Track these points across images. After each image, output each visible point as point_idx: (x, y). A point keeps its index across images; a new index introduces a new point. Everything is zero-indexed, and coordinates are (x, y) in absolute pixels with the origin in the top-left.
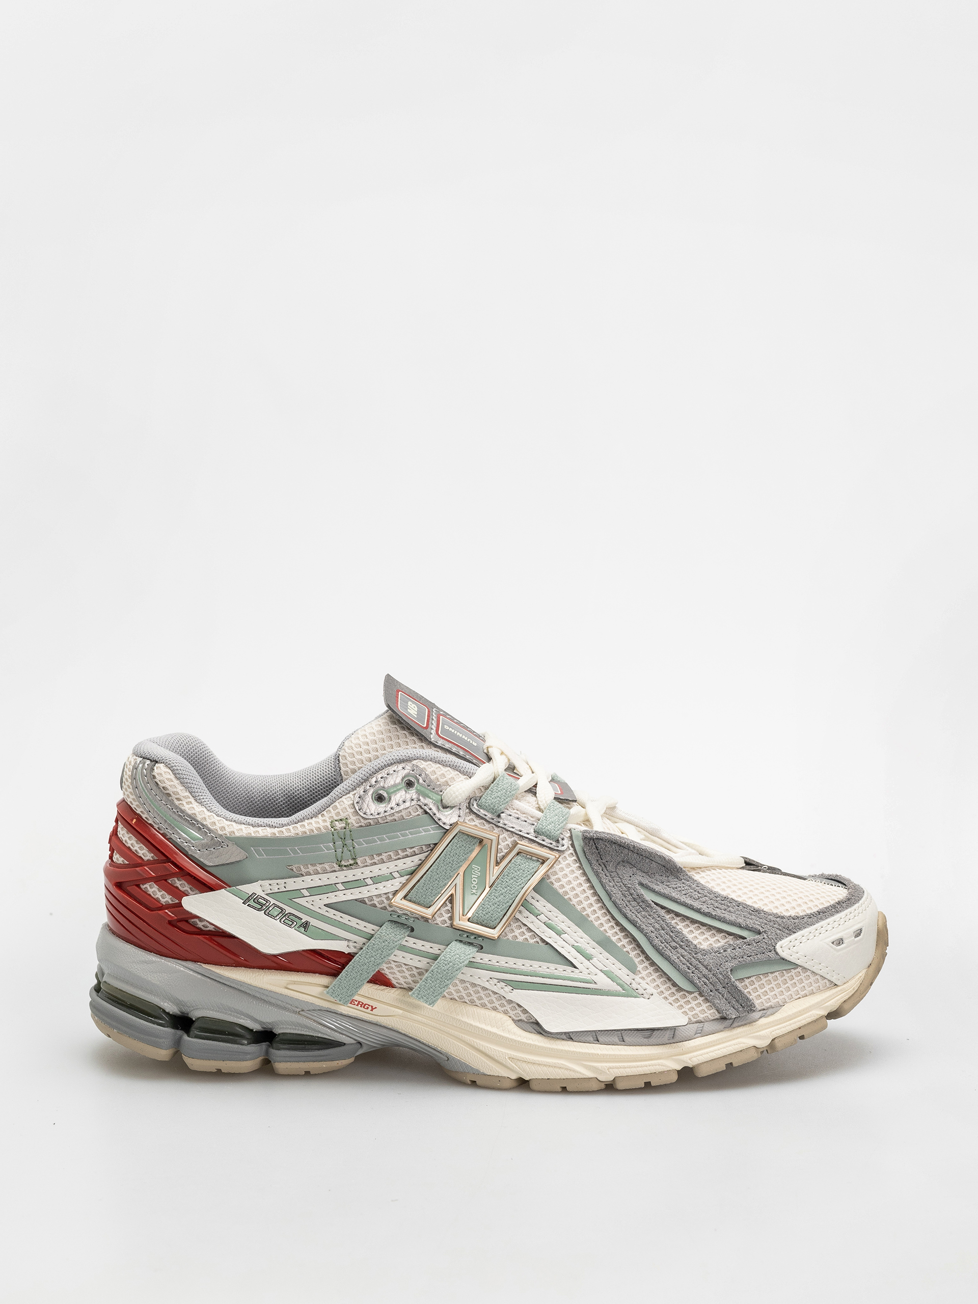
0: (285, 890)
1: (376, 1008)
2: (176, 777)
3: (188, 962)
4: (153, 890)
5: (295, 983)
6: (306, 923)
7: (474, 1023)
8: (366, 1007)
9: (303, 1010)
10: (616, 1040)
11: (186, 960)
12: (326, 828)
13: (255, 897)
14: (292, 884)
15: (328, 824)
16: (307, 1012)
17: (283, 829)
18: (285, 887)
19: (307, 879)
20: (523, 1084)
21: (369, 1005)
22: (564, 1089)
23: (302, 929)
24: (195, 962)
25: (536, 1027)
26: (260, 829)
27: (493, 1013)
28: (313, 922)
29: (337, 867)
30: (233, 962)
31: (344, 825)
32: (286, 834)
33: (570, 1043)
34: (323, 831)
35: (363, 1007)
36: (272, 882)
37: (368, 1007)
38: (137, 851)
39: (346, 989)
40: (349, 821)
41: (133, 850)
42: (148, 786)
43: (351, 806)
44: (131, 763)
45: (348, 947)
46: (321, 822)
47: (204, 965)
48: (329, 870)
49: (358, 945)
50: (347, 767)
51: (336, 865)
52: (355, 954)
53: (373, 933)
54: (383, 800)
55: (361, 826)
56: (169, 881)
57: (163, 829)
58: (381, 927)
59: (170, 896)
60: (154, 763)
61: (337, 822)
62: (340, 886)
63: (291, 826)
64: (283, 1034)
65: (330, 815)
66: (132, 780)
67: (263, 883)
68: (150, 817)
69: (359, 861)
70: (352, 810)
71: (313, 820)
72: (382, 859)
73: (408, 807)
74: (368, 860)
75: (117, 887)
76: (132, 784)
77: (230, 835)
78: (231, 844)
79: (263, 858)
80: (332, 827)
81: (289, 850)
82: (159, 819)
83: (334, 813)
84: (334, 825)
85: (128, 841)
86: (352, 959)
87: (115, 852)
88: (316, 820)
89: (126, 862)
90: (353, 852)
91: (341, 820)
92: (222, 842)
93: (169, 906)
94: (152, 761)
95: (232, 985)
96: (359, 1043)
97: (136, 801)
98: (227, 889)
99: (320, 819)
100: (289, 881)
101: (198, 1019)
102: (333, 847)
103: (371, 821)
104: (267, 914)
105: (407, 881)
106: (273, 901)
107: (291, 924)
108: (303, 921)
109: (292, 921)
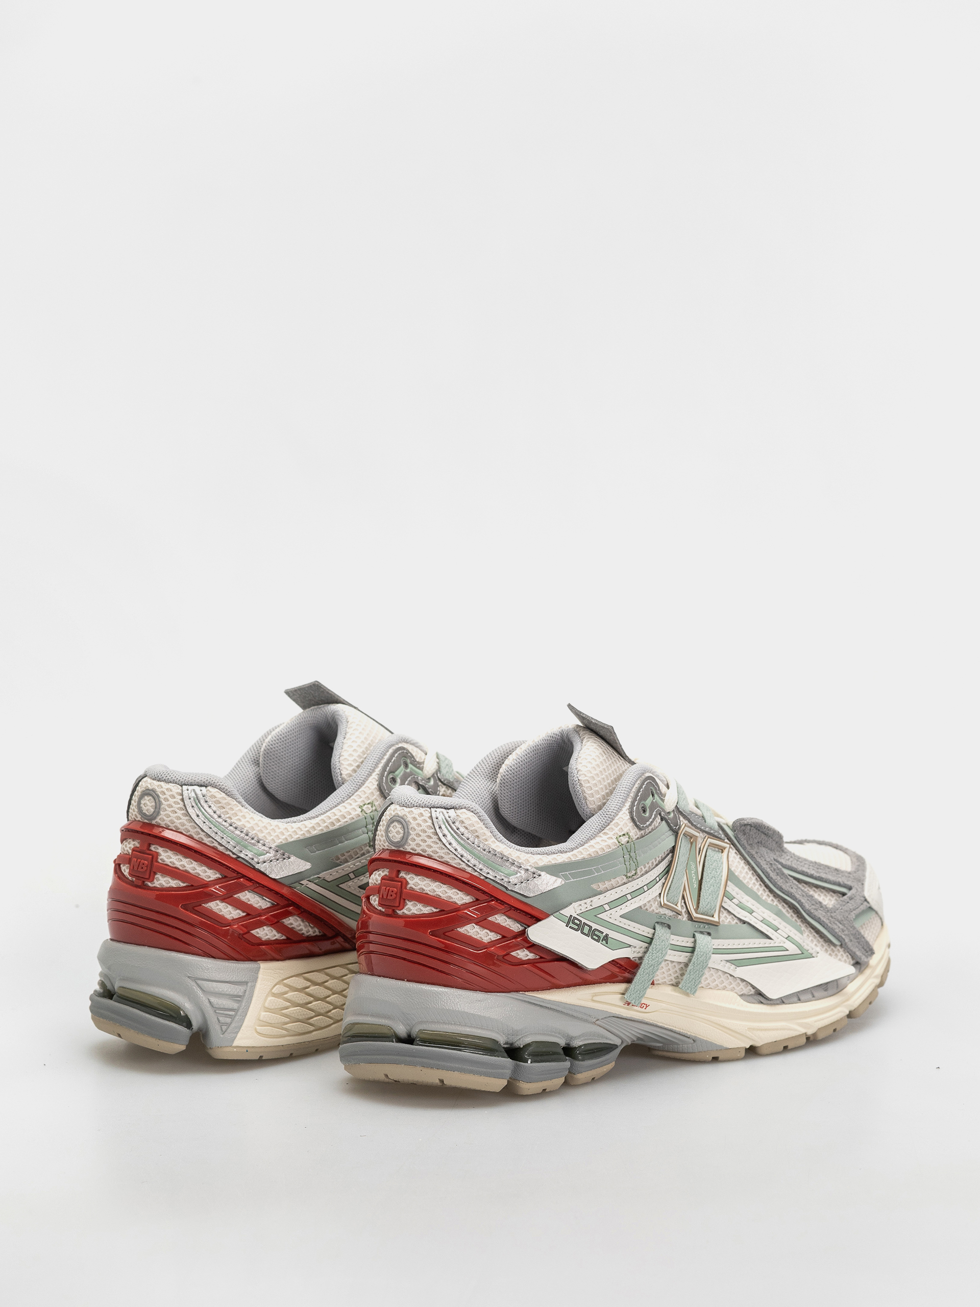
0: (592, 908)
1: (649, 1006)
3: (511, 993)
4: (473, 931)
6: (607, 937)
7: (719, 1004)
9: (598, 1020)
10: (810, 996)
11: (509, 991)
12: (614, 843)
13: (572, 919)
14: (597, 901)
15: (615, 840)
16: (602, 1020)
17: (575, 852)
18: (591, 905)
19: (607, 894)
20: (752, 1052)
21: (645, 1004)
22: (786, 1049)
23: (605, 942)
25: (760, 996)
27: (724, 992)
28: (612, 934)
29: (625, 880)
31: (627, 839)
32: (580, 857)
33: (784, 1006)
34: (613, 847)
35: (641, 1007)
36: (582, 902)
37: (643, 1006)
38: (450, 897)
39: (639, 992)
40: (630, 834)
41: (443, 896)
42: (459, 832)
43: (630, 821)
44: (421, 815)
45: (632, 952)
46: (608, 840)
47: (526, 993)
48: (621, 883)
49: (643, 950)
50: (591, 789)
51: (625, 878)
52: (641, 958)
53: (650, 936)
54: (644, 811)
55: (638, 838)
56: (489, 919)
57: (478, 870)
58: (654, 929)
59: (493, 933)
60: (453, 810)
61: (621, 838)
62: (629, 897)
63: (581, 849)
64: (585, 1045)
65: (614, 832)
66: (436, 830)
67: (575, 905)
68: (464, 862)
69: (638, 871)
70: (631, 824)
71: (598, 839)
72: (649, 867)
73: (656, 817)
74: (643, 869)
75: (432, 935)
76: (437, 834)
77: (537, 866)
78: (543, 873)
79: (571, 882)
80: (619, 843)
81: (594, 870)
82: (473, 861)
83: (616, 830)
84: (619, 841)
85: (436, 889)
86: (641, 963)
87: (412, 903)
88: (601, 839)
89: (435, 910)
90: (636, 863)
91: (624, 835)
92: (534, 873)
93: (493, 943)
94: (448, 809)
95: (552, 1007)
96: (622, 1042)
97: (444, 849)
98: (555, 915)
99: (605, 837)
100: (595, 899)
101: (527, 1046)
102: (623, 861)
103: (643, 832)
104: (582, 933)
105: (664, 884)
106: (583, 921)
107: (597, 938)
108: (604, 934)
109: (597, 936)
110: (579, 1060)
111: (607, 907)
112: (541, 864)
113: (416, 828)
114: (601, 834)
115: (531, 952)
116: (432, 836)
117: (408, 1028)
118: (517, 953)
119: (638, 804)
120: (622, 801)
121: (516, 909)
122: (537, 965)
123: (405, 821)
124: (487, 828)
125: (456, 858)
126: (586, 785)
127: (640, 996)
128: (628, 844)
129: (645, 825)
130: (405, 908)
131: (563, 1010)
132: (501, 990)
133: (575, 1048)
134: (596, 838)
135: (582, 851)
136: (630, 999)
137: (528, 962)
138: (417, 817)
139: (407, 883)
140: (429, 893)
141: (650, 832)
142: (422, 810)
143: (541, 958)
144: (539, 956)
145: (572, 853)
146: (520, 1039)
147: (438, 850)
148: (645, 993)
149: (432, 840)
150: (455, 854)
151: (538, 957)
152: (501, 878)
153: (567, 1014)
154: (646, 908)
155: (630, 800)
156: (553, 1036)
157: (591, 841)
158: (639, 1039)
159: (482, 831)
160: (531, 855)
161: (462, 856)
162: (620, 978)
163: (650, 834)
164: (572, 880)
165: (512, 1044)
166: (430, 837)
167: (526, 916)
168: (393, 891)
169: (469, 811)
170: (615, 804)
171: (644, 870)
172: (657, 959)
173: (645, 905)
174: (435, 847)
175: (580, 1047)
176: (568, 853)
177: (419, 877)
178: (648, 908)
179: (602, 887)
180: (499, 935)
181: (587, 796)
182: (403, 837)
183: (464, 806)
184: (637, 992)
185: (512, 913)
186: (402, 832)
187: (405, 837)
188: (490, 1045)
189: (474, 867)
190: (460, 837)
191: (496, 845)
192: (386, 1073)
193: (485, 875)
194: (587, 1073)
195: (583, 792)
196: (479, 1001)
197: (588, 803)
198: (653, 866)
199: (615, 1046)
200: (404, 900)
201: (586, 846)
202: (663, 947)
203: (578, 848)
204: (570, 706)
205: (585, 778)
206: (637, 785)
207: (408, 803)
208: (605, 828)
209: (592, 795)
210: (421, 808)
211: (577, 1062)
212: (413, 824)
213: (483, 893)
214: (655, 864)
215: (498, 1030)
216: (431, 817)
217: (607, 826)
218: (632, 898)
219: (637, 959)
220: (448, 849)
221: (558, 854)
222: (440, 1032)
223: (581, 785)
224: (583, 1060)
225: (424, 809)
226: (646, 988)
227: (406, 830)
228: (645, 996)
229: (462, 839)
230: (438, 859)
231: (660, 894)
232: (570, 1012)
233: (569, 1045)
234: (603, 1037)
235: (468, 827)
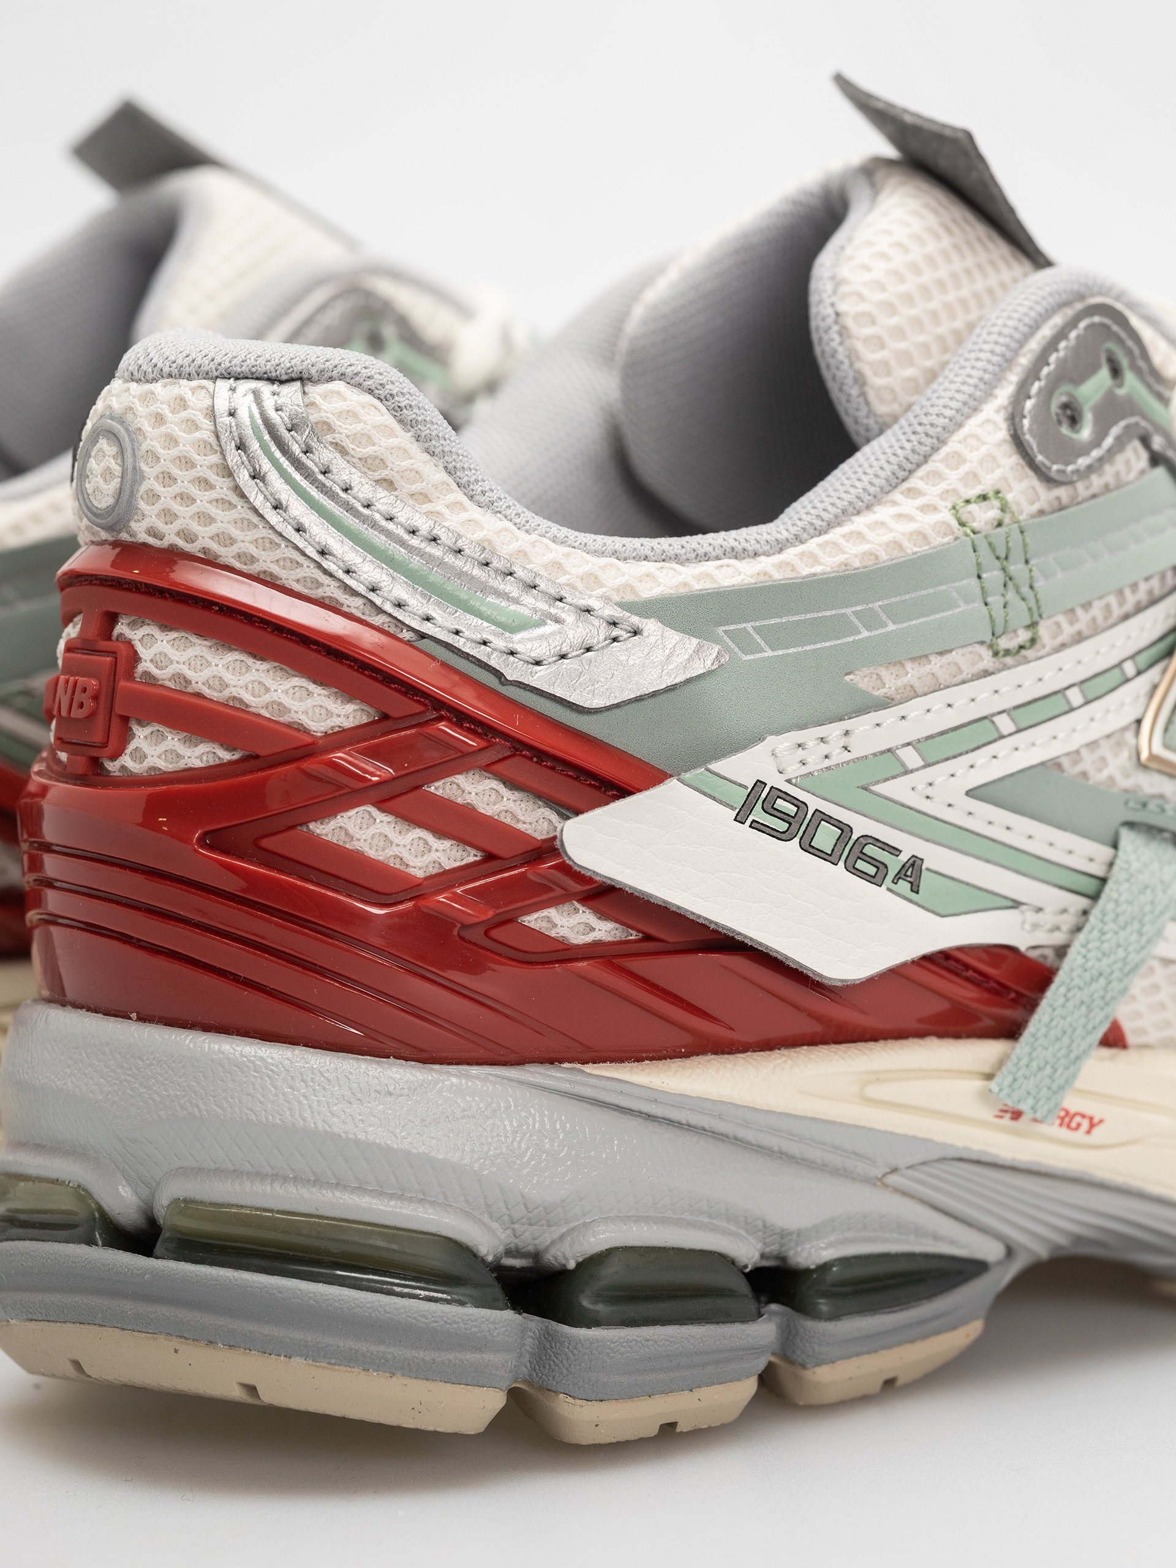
0: (847, 756)
1: (1101, 1121)
2: (401, 421)
3: (528, 1067)
4: (368, 833)
5: (878, 1077)
6: (913, 865)
8: (1073, 1125)
9: (894, 1170)
11: (520, 1061)
12: (942, 528)
13: (764, 795)
14: (870, 734)
15: (947, 516)
16: (910, 1172)
17: (790, 554)
18: (846, 748)
19: (914, 708)
21: (1083, 1116)
23: (904, 886)
24: (552, 1063)
26: (709, 566)
28: (935, 857)
29: (987, 661)
30: (689, 1039)
31: (995, 514)
32: (804, 572)
34: (938, 540)
35: (1069, 1127)
36: (809, 735)
37: (1079, 1125)
38: (283, 709)
39: (1048, 1070)
40: (1009, 497)
41: (256, 702)
42: (309, 464)
43: (1009, 448)
44: (182, 403)
45: (1027, 927)
46: (919, 515)
47: (589, 1068)
48: (968, 670)
49: (1068, 921)
50: (882, 346)
51: (986, 653)
52: (1061, 951)
53: (1098, 870)
54: (1074, 421)
55: (1041, 512)
56: (432, 789)
57: (388, 607)
58: (1115, 846)
59: (447, 844)
60: (298, 384)
61: (972, 507)
62: (1005, 724)
63: (813, 544)
64: (844, 1261)
65: (943, 486)
66: (224, 458)
67: (783, 743)
68: (331, 575)
69: (1044, 631)
70: (1011, 460)
71: (882, 513)
72: (1094, 619)
73: (1120, 444)
74: (1065, 626)
75: (211, 848)
76: (228, 472)
77: (630, 598)
78: (651, 626)
79: (762, 659)
80: (962, 524)
81: (853, 618)
82: (369, 571)
83: (953, 478)
84: (965, 517)
85: (228, 677)
86: (1057, 969)
87: (148, 730)
88: (895, 510)
89: (226, 756)
90: (1033, 604)
91: (984, 497)
92: (615, 624)
93: (445, 879)
94: (282, 382)
95: (695, 1119)
96: (1010, 1252)
97: (256, 526)
98: (687, 776)
99: (908, 506)
100: (861, 725)
101: (593, 1262)
102: (978, 591)
103: (1062, 492)
104: (808, 847)
105: (1155, 687)
106: (814, 803)
107: (872, 870)
108: (904, 857)
109: (871, 861)
110: (817, 1316)
111: (910, 758)
112: (648, 592)
113: (161, 451)
114: (896, 495)
115: (603, 915)
116: (213, 478)
117: (145, 1192)
118: (549, 919)
119: (1047, 394)
120: (981, 379)
121: (540, 756)
122: (634, 965)
123: (127, 430)
124: (433, 454)
125: (300, 559)
126: (860, 331)
127: (1054, 1087)
128: (999, 530)
129: (1070, 468)
130: (128, 751)
131: (741, 1133)
132: (481, 1054)
133: (807, 1272)
134: (877, 508)
135: (818, 552)
136: (1015, 1096)
137: (595, 952)
138: (166, 411)
139: (135, 658)
140: (206, 691)
141: (1094, 496)
142: (184, 387)
143: (648, 938)
144: (638, 931)
145: (777, 558)
146: (562, 1237)
147: (235, 533)
148: (1074, 1076)
149: (213, 494)
150: (297, 548)
151: (634, 936)
152: (478, 637)
153: (759, 1149)
154: (1078, 769)
155: (1013, 378)
156: (702, 1227)
157: (855, 518)
158: (1078, 1239)
159: (406, 464)
160: (614, 560)
161: (322, 553)
162: (987, 1022)
163: (1094, 502)
164: (769, 653)
165: (536, 1256)
166: (204, 483)
167: (576, 779)
168: (85, 690)
169: (355, 390)
170: (954, 387)
171: (1068, 630)
172: (1121, 953)
173: (1075, 755)
174: (225, 520)
175: (825, 1267)
176: (762, 558)
177: (174, 635)
178: (1092, 772)
179: (891, 682)
180: (473, 852)
181: (867, 371)
182: (121, 490)
183: (340, 370)
184: (1040, 1069)
185: (517, 767)
186: (117, 469)
187: (127, 489)
188: (436, 1260)
189: (372, 596)
190: (314, 481)
191: (465, 516)
192: (75, 1357)
193: (415, 624)
194: (855, 1362)
195: (853, 356)
196: (390, 1094)
197: (871, 395)
198: (1110, 622)
199: (973, 1268)
200: (125, 720)
201: (835, 534)
202: (1148, 908)
203: (802, 542)
204: (843, 84)
205: (862, 307)
206: (1047, 331)
207: (144, 367)
208: (911, 472)
209: (885, 368)
210: (184, 382)
211: (810, 1324)
212: (152, 439)
213: (405, 694)
214: (1117, 612)
215: (467, 1201)
216: (212, 413)
217: (919, 466)
218: (1019, 731)
219: (1050, 953)
220: (272, 528)
221: (725, 561)
222: (242, 1207)
223: (844, 332)
224: (834, 1317)
225: (194, 383)
226: (1078, 1058)
227: (129, 459)
228: (1078, 1084)
229: (322, 488)
230: (237, 565)
231: (1139, 722)
232: (773, 1142)
233: (783, 1259)
234: (919, 1232)
235: (350, 446)
